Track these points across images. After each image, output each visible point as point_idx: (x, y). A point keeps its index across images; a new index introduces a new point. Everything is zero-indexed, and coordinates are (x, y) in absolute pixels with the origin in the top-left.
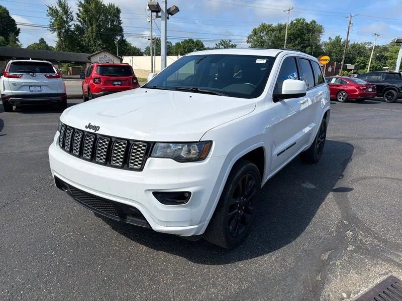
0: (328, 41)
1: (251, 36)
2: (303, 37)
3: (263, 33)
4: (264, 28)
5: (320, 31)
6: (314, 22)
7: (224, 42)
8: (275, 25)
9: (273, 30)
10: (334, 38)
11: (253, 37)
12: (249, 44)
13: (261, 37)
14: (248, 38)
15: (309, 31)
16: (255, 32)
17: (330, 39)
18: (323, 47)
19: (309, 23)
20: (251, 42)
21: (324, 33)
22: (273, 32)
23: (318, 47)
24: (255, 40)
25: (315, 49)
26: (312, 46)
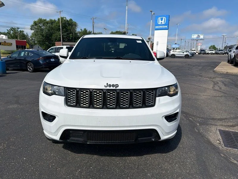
0: (81, 31)
1: (33, 25)
2: (66, 28)
3: (41, 24)
4: (41, 21)
5: (75, 25)
6: (71, 20)
7: (14, 29)
8: (48, 20)
9: (47, 23)
10: (83, 29)
11: (34, 26)
12: (32, 30)
13: (40, 27)
14: (31, 27)
15: (69, 25)
16: (35, 23)
17: (81, 30)
18: (79, 34)
19: (69, 20)
20: (33, 29)
21: (78, 27)
22: (47, 24)
23: (76, 34)
24: (36, 29)
25: (74, 35)
26: (73, 33)
